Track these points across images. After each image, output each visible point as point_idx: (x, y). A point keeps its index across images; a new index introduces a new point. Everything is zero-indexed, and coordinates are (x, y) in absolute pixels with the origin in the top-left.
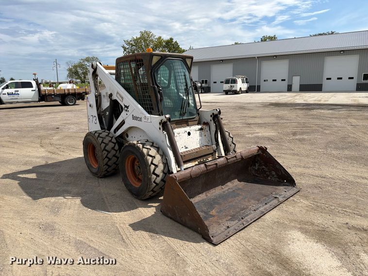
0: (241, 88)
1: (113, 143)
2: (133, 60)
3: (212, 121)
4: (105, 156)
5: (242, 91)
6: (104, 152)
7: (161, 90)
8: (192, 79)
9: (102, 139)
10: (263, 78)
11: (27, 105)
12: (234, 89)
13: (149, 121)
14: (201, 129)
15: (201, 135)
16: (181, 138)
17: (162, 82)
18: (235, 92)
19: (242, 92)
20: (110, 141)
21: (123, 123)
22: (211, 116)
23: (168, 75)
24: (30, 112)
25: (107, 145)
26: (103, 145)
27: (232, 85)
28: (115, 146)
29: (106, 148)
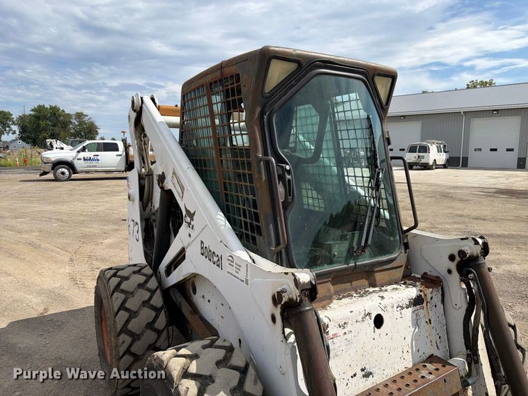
0: (435, 160)
1: (153, 308)
2: (215, 82)
3: (456, 275)
4: (122, 349)
5: (436, 165)
6: (124, 337)
7: (289, 172)
8: (388, 140)
9: (122, 296)
10: (473, 145)
11: (109, 176)
12: (423, 161)
13: (242, 275)
14: (418, 301)
15: (416, 323)
16: (349, 342)
17: (299, 147)
18: (426, 167)
19: (438, 167)
20: (146, 303)
21: (181, 257)
22: (452, 258)
23: (316, 129)
24: (109, 186)
25: (133, 314)
26: (123, 315)
27: (421, 154)
28: (156, 317)
29: (130, 327)
